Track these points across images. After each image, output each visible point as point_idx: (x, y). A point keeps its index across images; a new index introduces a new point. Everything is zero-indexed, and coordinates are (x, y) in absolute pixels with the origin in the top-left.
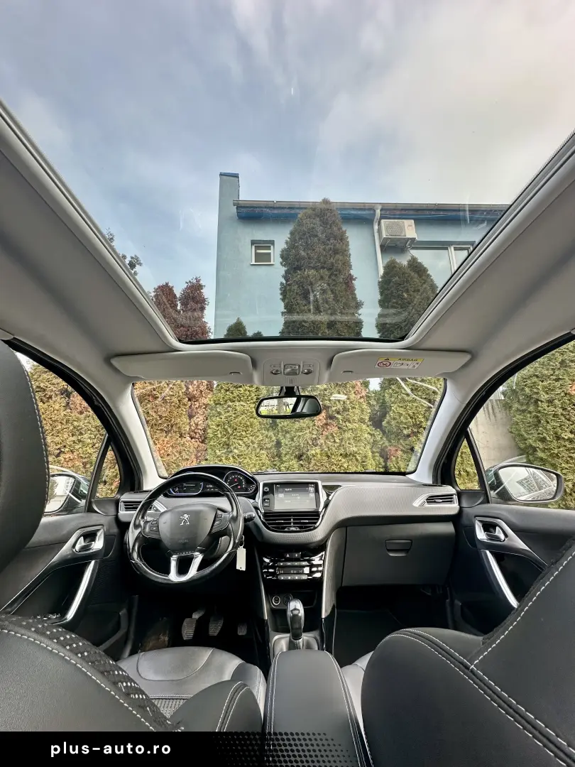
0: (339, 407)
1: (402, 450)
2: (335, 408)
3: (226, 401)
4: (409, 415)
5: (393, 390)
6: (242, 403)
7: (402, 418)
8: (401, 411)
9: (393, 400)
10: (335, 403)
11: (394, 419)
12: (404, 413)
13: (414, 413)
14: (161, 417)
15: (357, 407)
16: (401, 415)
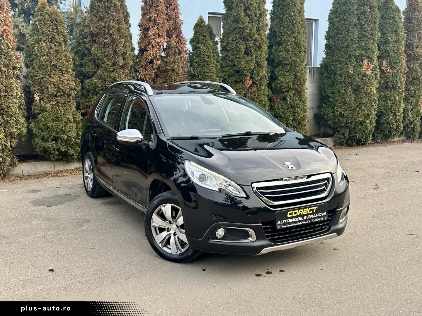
1: (280, 99)
5: (280, 69)
9: (279, 74)
11: (279, 84)
12: (284, 81)
16: (282, 82)
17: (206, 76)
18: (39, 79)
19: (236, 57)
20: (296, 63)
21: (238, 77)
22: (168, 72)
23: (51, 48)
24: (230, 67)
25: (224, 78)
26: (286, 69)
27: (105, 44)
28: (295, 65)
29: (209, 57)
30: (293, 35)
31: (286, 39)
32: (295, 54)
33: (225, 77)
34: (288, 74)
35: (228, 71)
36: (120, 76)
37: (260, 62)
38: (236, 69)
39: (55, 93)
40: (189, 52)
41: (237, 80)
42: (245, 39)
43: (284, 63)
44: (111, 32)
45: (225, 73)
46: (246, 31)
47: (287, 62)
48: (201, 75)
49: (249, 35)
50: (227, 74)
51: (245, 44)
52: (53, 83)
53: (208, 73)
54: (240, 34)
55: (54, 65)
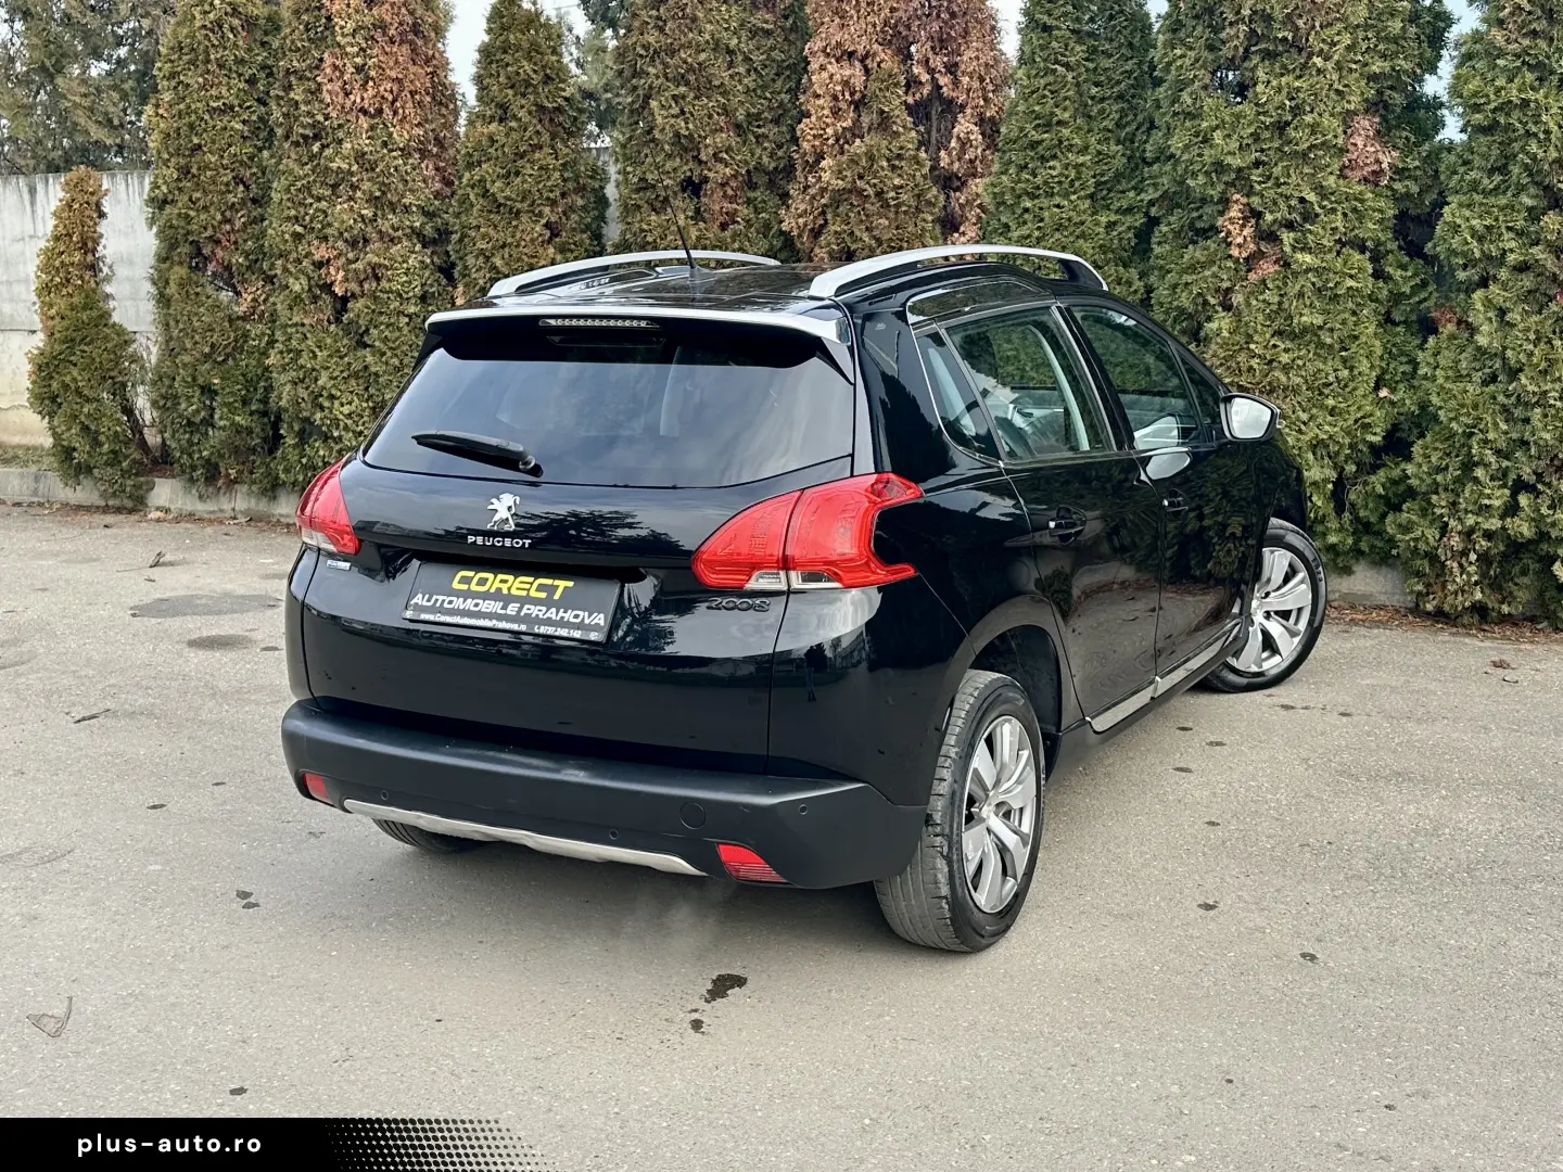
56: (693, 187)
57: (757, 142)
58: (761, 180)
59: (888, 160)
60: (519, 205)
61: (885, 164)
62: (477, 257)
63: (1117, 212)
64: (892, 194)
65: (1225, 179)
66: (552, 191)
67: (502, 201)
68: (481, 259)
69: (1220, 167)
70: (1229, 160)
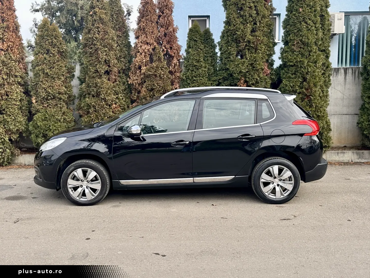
0: (254, 82)
2: (252, 82)
3: (193, 77)
4: (291, 86)
5: (285, 71)
6: (201, 78)
7: (287, 87)
8: (287, 83)
9: (284, 76)
10: (251, 80)
11: (283, 87)
12: (288, 85)
13: (293, 85)
14: (160, 86)
15: (263, 81)
16: (286, 85)
17: (195, 80)
18: (35, 85)
19: (228, 60)
20: (303, 64)
21: (232, 81)
22: (151, 78)
23: (45, 59)
24: (225, 70)
25: (218, 82)
26: (291, 71)
27: (91, 53)
28: (301, 67)
29: (198, 61)
30: (301, 33)
31: (292, 38)
32: (303, 55)
33: (220, 81)
34: (294, 76)
35: (223, 74)
36: (102, 81)
37: (255, 65)
38: (229, 73)
39: (46, 97)
40: (184, 57)
41: (231, 84)
42: (237, 41)
43: (288, 64)
44: (95, 42)
45: (220, 77)
46: (237, 32)
47: (291, 64)
48: (189, 78)
49: (242, 37)
50: (221, 77)
51: (237, 47)
52: (44, 89)
53: (196, 77)
54: (232, 36)
55: (46, 73)
56: (107, 73)
57: (121, 62)
58: (122, 71)
59: (161, 68)
60: (55, 76)
61: (160, 69)
62: (42, 90)
63: (212, 81)
64: (162, 76)
65: (241, 74)
66: (63, 72)
67: (49, 75)
68: (43, 90)
69: (241, 72)
70: (243, 71)
